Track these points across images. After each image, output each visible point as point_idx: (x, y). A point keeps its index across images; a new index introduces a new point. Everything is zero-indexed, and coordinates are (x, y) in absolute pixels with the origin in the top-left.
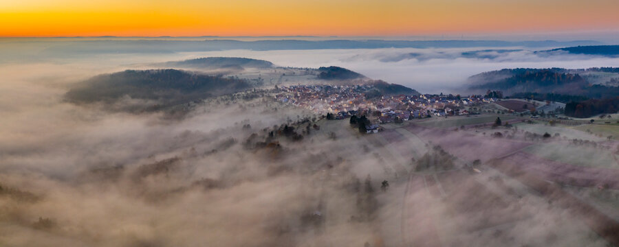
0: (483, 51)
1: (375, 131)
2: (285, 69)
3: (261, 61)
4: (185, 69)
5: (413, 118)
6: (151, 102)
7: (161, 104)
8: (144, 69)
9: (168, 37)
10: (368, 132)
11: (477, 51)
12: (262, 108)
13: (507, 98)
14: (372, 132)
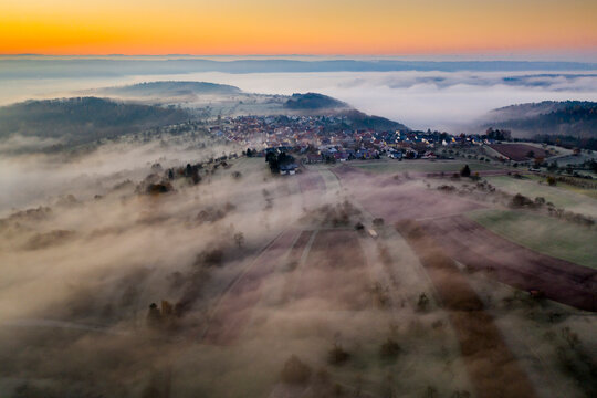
0: (539, 76)
1: (292, 173)
2: (248, 95)
3: (224, 86)
4: (113, 97)
5: (354, 158)
6: (50, 142)
7: (63, 143)
8: (68, 96)
9: (121, 55)
10: (282, 173)
11: (527, 77)
12: (188, 145)
13: (516, 140)
14: (288, 173)
